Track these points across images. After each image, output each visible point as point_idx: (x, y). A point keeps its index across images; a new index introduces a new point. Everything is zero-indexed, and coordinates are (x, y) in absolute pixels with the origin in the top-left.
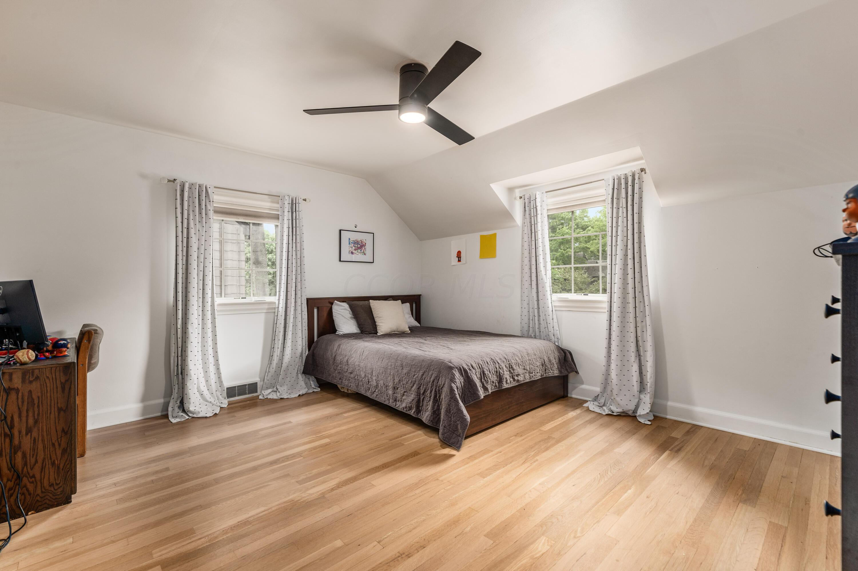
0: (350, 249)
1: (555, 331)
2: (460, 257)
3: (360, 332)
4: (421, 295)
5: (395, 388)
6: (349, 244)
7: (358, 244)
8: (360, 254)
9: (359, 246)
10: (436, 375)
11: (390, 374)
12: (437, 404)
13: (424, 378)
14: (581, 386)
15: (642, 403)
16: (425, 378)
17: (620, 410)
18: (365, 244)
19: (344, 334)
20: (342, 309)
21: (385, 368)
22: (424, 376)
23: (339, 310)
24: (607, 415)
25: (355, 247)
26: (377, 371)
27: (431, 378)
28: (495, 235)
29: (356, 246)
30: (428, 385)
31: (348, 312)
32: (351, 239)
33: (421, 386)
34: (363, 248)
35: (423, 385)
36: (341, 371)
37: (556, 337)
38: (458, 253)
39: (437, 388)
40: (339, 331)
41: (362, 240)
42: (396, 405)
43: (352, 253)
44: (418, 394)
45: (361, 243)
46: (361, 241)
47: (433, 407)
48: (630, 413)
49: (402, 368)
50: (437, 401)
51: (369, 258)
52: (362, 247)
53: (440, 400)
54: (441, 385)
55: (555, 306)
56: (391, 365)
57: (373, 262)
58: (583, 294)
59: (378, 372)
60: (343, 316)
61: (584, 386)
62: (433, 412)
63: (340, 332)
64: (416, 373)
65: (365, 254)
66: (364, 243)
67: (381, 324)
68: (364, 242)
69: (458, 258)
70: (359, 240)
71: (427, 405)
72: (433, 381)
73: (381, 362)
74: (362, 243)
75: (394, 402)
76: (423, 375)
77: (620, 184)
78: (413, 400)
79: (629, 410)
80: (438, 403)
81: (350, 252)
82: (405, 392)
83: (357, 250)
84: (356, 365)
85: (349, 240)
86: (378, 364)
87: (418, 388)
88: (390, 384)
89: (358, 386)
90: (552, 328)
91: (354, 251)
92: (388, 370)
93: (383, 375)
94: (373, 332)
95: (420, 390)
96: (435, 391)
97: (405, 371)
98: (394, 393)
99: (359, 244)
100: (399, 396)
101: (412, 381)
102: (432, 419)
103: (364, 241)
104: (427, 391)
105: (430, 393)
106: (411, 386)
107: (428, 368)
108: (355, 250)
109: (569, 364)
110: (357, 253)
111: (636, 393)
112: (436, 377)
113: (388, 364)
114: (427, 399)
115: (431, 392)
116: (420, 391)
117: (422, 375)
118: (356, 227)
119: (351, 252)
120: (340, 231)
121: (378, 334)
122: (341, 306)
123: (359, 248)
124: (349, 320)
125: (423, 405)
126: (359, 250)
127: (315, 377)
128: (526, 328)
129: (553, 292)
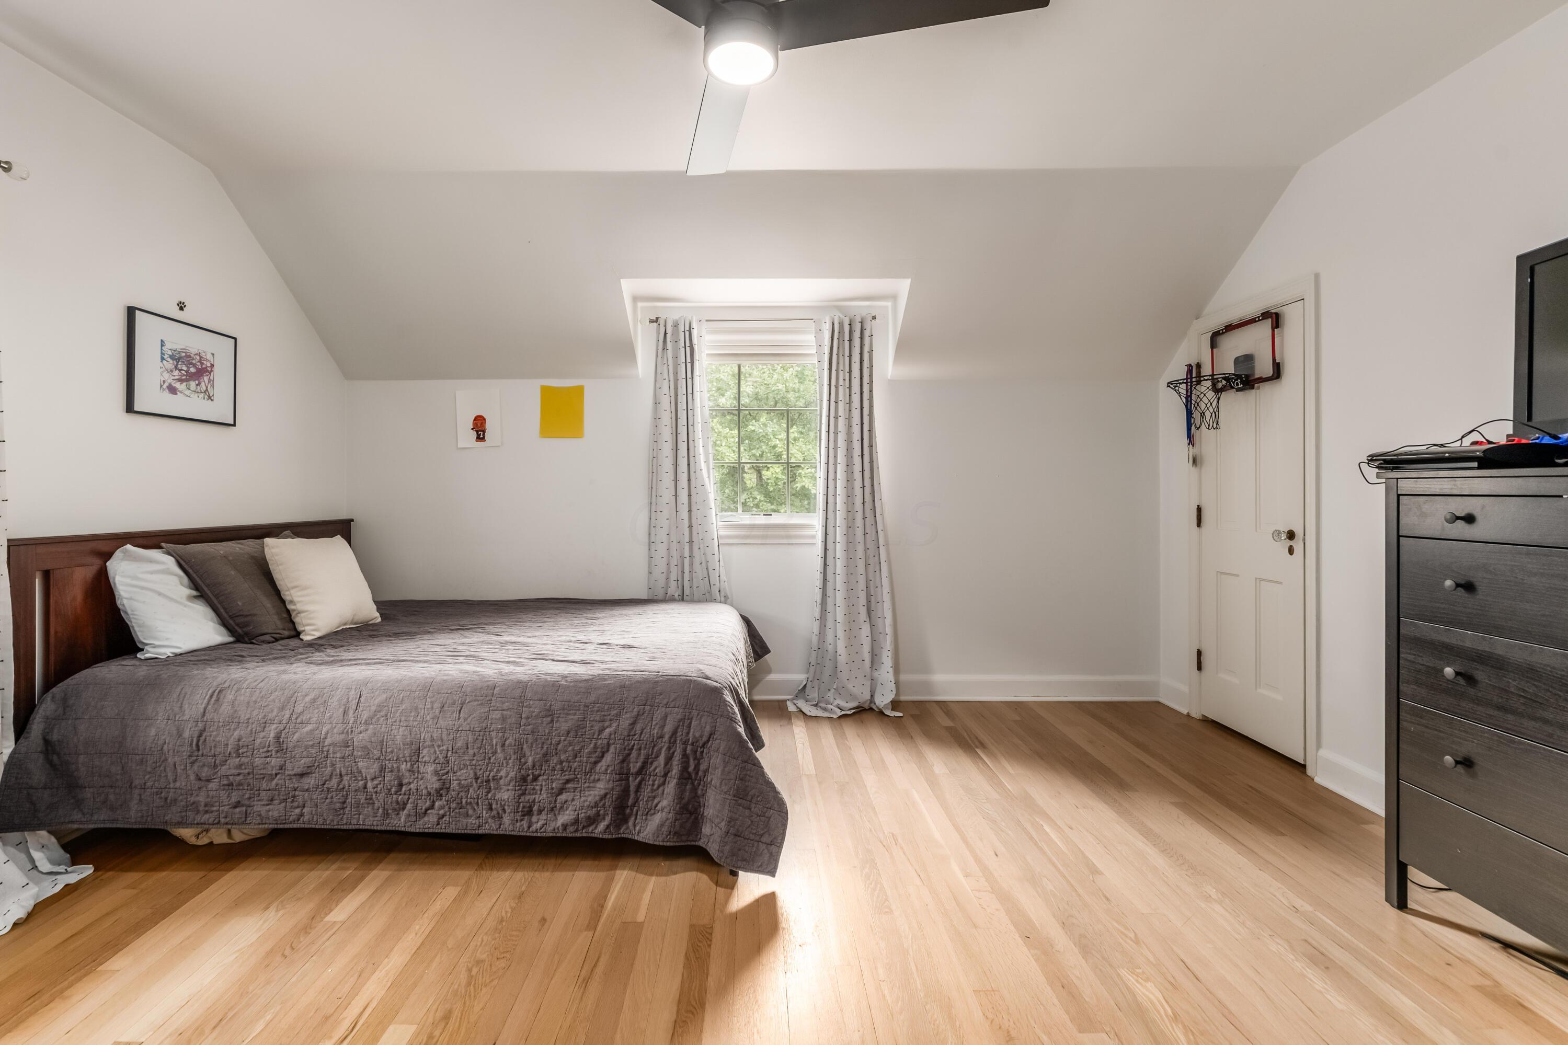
0: (166, 375)
1: (722, 583)
2: (484, 431)
3: (231, 639)
4: (352, 520)
5: (524, 781)
6: (163, 359)
7: (191, 363)
8: (194, 396)
9: (192, 370)
10: (679, 716)
11: (503, 745)
12: (688, 787)
13: (638, 732)
14: (768, 677)
15: (879, 685)
16: (642, 730)
17: (854, 704)
18: (212, 366)
19: (176, 655)
20: (152, 573)
21: (477, 729)
22: (638, 727)
23: (141, 576)
24: (840, 717)
25: (180, 370)
26: (439, 746)
27: (663, 727)
28: (580, 390)
29: (185, 368)
30: (654, 746)
31: (175, 580)
32: (168, 346)
33: (629, 755)
34: (206, 379)
35: (640, 749)
36: (241, 777)
37: (722, 594)
38: (475, 419)
39: (689, 748)
40: (155, 646)
41: (203, 355)
42: (529, 827)
43: (172, 390)
44: (623, 775)
45: (200, 361)
46: (199, 354)
47: (680, 796)
48: (866, 706)
49: (549, 719)
50: (690, 777)
51: (220, 409)
52: (202, 375)
53: (697, 773)
54: (701, 736)
55: (721, 536)
56: (504, 719)
57: (234, 425)
58: (762, 514)
59: (445, 748)
60: (160, 594)
61: (772, 677)
62: (680, 808)
63: (162, 650)
64: (607, 724)
65: (210, 398)
66: (209, 365)
67: (310, 608)
68: (207, 360)
69: (477, 432)
70: (193, 351)
71: (654, 797)
72: (674, 733)
73: (455, 715)
74: (202, 364)
75: (522, 820)
76: (634, 724)
77: (841, 332)
78: (606, 795)
79: (865, 702)
80: (693, 784)
81: (165, 386)
82: (568, 781)
83: (187, 380)
84: (334, 744)
85: (162, 346)
86: (442, 723)
87: (623, 761)
88: (503, 773)
89: (344, 808)
90: (718, 578)
91: (177, 385)
92: (493, 734)
93: (471, 752)
94: (286, 633)
95: (629, 762)
96: (685, 755)
97: (564, 725)
98: (524, 794)
99: (194, 365)
100: (542, 797)
101: (595, 747)
102: (677, 827)
103: (209, 357)
104: (652, 763)
105: (666, 764)
106: (592, 760)
107: (649, 703)
108: (181, 381)
109: (759, 640)
110: (188, 392)
111: (868, 670)
112: (682, 720)
113: (487, 718)
114: (654, 781)
115: (669, 759)
116: (628, 765)
117: (632, 724)
118: (181, 309)
119: (166, 384)
120: (131, 312)
121: (306, 638)
122: (151, 561)
123: (190, 377)
124: (185, 606)
125: (637, 800)
126: (193, 384)
127: (49, 832)
128: (662, 582)
129: (722, 510)
